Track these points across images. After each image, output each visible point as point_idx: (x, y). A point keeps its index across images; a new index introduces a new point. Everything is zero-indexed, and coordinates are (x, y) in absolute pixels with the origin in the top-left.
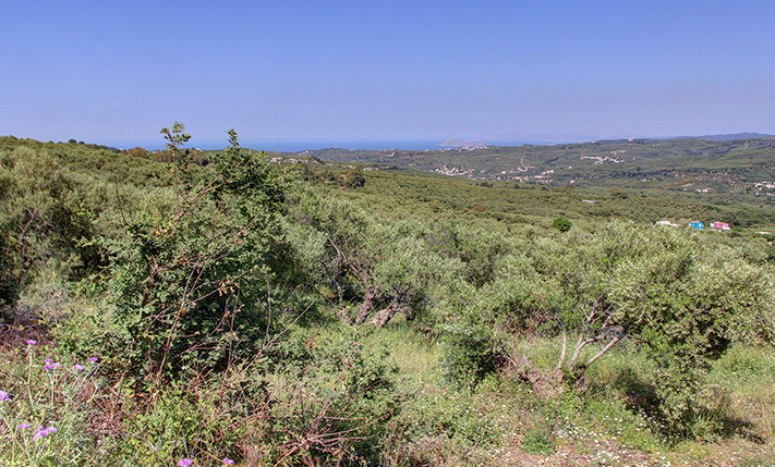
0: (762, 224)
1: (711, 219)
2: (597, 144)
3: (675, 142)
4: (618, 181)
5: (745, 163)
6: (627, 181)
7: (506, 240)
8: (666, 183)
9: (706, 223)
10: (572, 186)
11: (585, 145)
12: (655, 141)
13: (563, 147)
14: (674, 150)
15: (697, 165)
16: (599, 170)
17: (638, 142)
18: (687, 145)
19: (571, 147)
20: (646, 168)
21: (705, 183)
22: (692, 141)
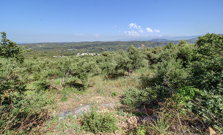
0: (70, 55)
1: (62, 55)
2: (40, 43)
3: (54, 43)
4: (45, 50)
5: (66, 47)
6: (46, 50)
7: (34, 62)
8: (54, 50)
9: (61, 56)
10: (36, 51)
11: (37, 44)
12: (51, 43)
13: (33, 44)
14: (54, 44)
15: (58, 47)
16: (41, 48)
17: (48, 43)
18: (56, 44)
19: (34, 44)
20: (49, 48)
21: (60, 50)
22: (57, 43)
